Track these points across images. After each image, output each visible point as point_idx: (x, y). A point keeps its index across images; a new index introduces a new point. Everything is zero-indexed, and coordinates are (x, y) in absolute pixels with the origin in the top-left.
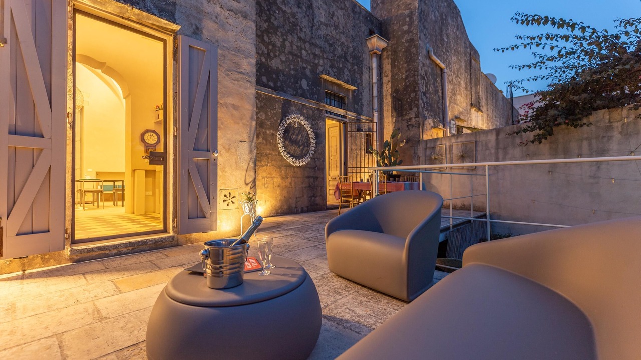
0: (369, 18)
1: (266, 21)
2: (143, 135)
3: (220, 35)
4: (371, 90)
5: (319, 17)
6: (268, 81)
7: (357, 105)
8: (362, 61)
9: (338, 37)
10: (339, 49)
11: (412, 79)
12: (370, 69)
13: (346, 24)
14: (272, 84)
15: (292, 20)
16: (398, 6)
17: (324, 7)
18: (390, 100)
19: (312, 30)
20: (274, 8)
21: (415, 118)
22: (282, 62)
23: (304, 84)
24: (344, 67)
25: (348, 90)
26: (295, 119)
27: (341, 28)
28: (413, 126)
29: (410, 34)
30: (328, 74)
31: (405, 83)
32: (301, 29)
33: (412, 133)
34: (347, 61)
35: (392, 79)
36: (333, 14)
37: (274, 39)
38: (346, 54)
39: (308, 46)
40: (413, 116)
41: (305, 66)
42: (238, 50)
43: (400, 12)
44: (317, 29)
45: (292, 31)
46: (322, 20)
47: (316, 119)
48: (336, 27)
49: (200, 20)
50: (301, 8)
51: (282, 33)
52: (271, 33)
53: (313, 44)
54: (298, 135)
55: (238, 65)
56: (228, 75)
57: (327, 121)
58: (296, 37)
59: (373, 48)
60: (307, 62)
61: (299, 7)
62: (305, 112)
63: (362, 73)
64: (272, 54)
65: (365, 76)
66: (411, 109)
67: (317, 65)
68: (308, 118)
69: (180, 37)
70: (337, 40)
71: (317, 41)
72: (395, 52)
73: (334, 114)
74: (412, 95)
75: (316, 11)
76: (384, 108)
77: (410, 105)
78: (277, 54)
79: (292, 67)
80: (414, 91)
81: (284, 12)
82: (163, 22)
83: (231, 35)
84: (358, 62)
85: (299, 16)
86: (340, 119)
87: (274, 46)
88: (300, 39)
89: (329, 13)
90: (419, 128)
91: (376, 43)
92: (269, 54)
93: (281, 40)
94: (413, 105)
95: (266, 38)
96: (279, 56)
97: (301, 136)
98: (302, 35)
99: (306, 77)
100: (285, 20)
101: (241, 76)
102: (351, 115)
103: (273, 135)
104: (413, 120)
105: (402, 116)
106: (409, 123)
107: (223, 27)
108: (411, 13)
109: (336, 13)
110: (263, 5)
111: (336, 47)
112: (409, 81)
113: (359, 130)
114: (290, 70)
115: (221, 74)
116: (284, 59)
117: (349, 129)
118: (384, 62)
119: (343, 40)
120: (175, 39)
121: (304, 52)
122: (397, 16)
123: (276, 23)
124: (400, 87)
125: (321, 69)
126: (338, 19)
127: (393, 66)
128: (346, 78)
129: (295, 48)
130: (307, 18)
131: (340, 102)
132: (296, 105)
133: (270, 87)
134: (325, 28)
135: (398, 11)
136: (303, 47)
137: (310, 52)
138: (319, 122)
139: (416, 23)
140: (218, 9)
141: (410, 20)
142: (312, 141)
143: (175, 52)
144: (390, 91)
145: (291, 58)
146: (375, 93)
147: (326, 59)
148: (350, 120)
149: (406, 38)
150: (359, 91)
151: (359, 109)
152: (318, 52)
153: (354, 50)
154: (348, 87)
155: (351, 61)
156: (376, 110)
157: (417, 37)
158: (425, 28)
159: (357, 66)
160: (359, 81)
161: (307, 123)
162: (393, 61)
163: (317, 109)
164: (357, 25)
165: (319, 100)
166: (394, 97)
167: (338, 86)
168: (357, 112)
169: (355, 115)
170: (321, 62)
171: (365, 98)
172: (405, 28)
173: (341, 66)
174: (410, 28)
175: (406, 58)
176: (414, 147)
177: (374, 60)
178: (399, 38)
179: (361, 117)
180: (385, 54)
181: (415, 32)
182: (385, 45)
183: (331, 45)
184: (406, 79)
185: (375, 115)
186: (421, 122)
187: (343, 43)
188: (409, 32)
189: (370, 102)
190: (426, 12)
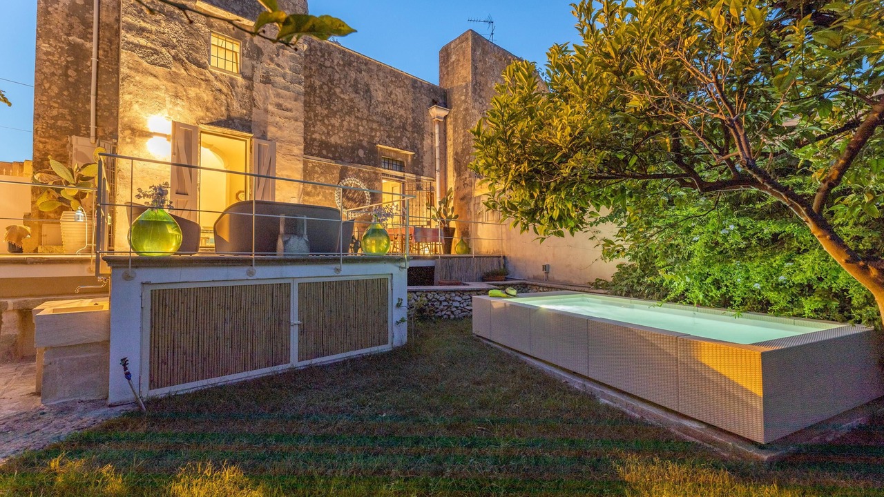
0: (431, 89)
1: (326, 109)
2: (237, 195)
3: (279, 134)
4: (433, 153)
5: (377, 97)
6: (327, 153)
7: (418, 167)
8: (424, 128)
9: (396, 111)
10: (398, 121)
11: (467, 143)
12: (432, 134)
13: (405, 99)
14: (330, 155)
15: (350, 104)
16: (458, 78)
17: (382, 88)
18: (452, 162)
19: (369, 109)
20: (333, 98)
22: (340, 138)
23: (361, 153)
24: (402, 136)
25: (407, 155)
26: (351, 181)
27: (400, 103)
28: (468, 185)
29: (466, 104)
30: (385, 143)
31: (463, 147)
32: (358, 110)
33: (467, 190)
34: (406, 130)
35: (453, 143)
36: (391, 93)
37: (333, 121)
38: (404, 124)
39: (364, 122)
40: (468, 176)
41: (361, 138)
42: (291, 142)
43: (459, 84)
44: (374, 108)
45: (349, 113)
46: (380, 99)
47: (372, 181)
48: (394, 103)
49: (266, 127)
50: (359, 93)
51: (340, 115)
52: (331, 117)
53: (370, 120)
54: (354, 194)
55: (290, 151)
56: (283, 157)
57: (384, 181)
58: (353, 117)
59: (435, 116)
60: (364, 135)
61: (356, 93)
62: (361, 175)
63: (423, 139)
64: (331, 133)
65: (427, 142)
66: (466, 170)
67: (373, 137)
68: (364, 180)
69: (253, 139)
70: (395, 114)
71: (374, 118)
72: (456, 119)
73: (391, 176)
74: (467, 157)
75: (374, 93)
76: (448, 169)
77: (466, 166)
78: (336, 131)
79: (349, 141)
80: (468, 154)
81: (343, 99)
82: (244, 134)
83: (286, 133)
84: (419, 128)
85: (356, 100)
86: (398, 179)
87: (333, 126)
88: (357, 118)
89: (387, 92)
90: (472, 186)
91: (436, 112)
92: (328, 133)
93: (339, 121)
94: (468, 167)
95: (326, 121)
96: (337, 134)
97: (357, 194)
98: (359, 115)
99: (363, 147)
100: (343, 106)
101: (294, 157)
102: (408, 176)
103: (331, 193)
104: (468, 179)
105: (460, 175)
106: (465, 182)
107: (280, 128)
108: (467, 85)
109: (394, 92)
110: (324, 97)
111: (394, 119)
112: (465, 145)
113: (419, 188)
114: (348, 143)
115: (279, 157)
116: (342, 135)
117: (407, 188)
118: (448, 127)
119: (402, 112)
120: (251, 140)
121: (361, 128)
122: (457, 87)
123: (335, 109)
124: (459, 150)
125: (377, 139)
126: (396, 95)
127: (455, 131)
128: (405, 145)
129: (352, 125)
130: (364, 100)
131: (401, 166)
132: (352, 170)
133: (330, 158)
134: (382, 105)
135: (458, 82)
136: (360, 124)
137: (366, 127)
138: (375, 183)
139: (470, 94)
140: (278, 119)
141: (466, 91)
142: (367, 198)
143: (251, 148)
144: (452, 154)
145: (348, 134)
146: (437, 156)
147: (384, 130)
148: (409, 180)
149: (464, 106)
150: (419, 155)
151: (419, 170)
152: (375, 126)
153: (414, 119)
154: (405, 152)
155: (410, 129)
156: (438, 171)
157: (470, 107)
158: (481, 97)
159: (417, 133)
160: (420, 146)
161: (363, 184)
162: (454, 127)
163: (373, 173)
164: (417, 97)
165: (375, 165)
166: (455, 159)
167: (395, 152)
168: (417, 173)
169: (414, 176)
170: (378, 134)
171: (427, 159)
172: (463, 98)
173: (399, 135)
174: (466, 99)
175: (464, 125)
176: (468, 203)
177: (437, 126)
178: (458, 107)
179: (422, 177)
180: (448, 120)
181: (469, 102)
182: (447, 113)
183: (389, 119)
184: (463, 143)
185: (438, 175)
186: (473, 181)
187: (401, 115)
188: (465, 101)
189: (433, 164)
190: (483, 82)
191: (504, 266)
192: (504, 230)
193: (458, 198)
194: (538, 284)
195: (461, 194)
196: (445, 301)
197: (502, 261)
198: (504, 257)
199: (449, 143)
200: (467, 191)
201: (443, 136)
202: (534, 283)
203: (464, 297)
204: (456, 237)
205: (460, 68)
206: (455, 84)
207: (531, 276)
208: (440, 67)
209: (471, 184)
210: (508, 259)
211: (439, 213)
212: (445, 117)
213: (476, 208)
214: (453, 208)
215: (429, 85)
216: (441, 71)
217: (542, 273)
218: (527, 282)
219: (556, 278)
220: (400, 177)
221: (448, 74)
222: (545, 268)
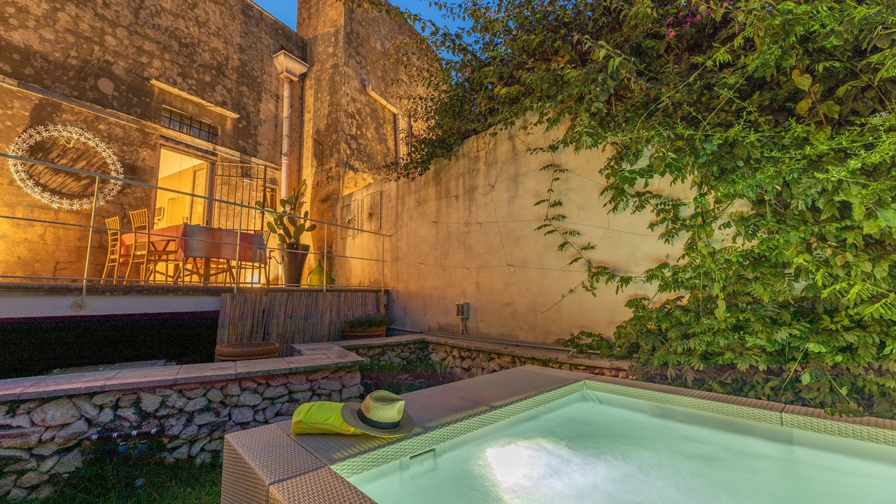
0: (281, 30)
4: (277, 126)
7: (245, 141)
8: (262, 83)
9: (204, 38)
10: (207, 55)
11: (334, 116)
12: (278, 98)
13: (226, 26)
16: (325, 22)
18: (311, 144)
21: (336, 167)
22: (44, 40)
23: (106, 85)
24: (215, 82)
25: (223, 117)
26: (69, 134)
27: (213, 28)
28: (333, 178)
29: (335, 58)
30: (173, 84)
31: (328, 121)
34: (225, 76)
35: (314, 116)
36: (196, 4)
38: (220, 64)
39: (121, 32)
40: (333, 165)
41: (110, 58)
43: (326, 30)
46: (166, 6)
47: (133, 144)
48: (200, 25)
53: (137, 32)
54: (75, 161)
57: (164, 152)
59: (283, 69)
60: (117, 54)
62: (101, 127)
63: (260, 100)
65: (267, 107)
66: (332, 156)
67: (141, 65)
68: (108, 139)
70: (200, 41)
71: (149, 32)
72: (319, 81)
73: (186, 145)
74: (334, 137)
76: (305, 155)
77: (331, 150)
78: (30, 24)
79: (73, 53)
80: (336, 132)
84: (252, 81)
86: (200, 154)
88: (101, 17)
90: (339, 180)
91: (284, 62)
94: (334, 150)
96: (35, 29)
97: (84, 163)
99: (112, 76)
102: (225, 152)
104: (334, 170)
105: (322, 164)
106: (330, 174)
108: (337, 31)
109: (202, 5)
111: (199, 50)
112: (331, 119)
114: (68, 56)
116: (50, 37)
117: (220, 172)
118: (306, 91)
119: (217, 43)
121: (110, 40)
122: (323, 34)
124: (322, 127)
125: (154, 71)
126: (207, 14)
127: (316, 99)
128: (220, 98)
129: (84, 26)
131: (211, 134)
132: (72, 112)
134: (172, 18)
135: (324, 28)
136: (109, 31)
137: (126, 42)
138: (140, 150)
139: (341, 44)
141: (335, 40)
144: (311, 132)
145: (71, 39)
146: (285, 131)
147: (172, 62)
148: (223, 160)
149: (331, 62)
150: (249, 123)
151: (249, 148)
152: (148, 46)
153: (243, 64)
154: (219, 110)
155: (235, 77)
156: (285, 155)
157: (341, 62)
158: (358, 54)
159: (247, 86)
160: (252, 109)
161: (103, 145)
162: (317, 92)
163: (137, 130)
164: (252, 32)
165: (143, 116)
166: (315, 140)
167: (197, 105)
168: (243, 151)
169: (238, 154)
170: (156, 63)
171: (264, 135)
172: (331, 50)
173: (208, 79)
174: (334, 51)
175: (330, 88)
176: (333, 206)
177: (286, 86)
178: (323, 63)
179: (253, 159)
180: (308, 83)
181: (340, 55)
182: (304, 70)
183: (187, 46)
184: (328, 115)
185: (284, 161)
186: (341, 172)
187: (216, 49)
188: (334, 55)
189: (277, 142)
190: (362, 35)
191: (387, 307)
192: (387, 245)
193: (318, 199)
194: (451, 342)
195: (323, 194)
196: (207, 409)
197: (383, 300)
198: (387, 292)
199: (307, 116)
200: (332, 188)
201: (297, 104)
202: (442, 340)
203: (269, 393)
204: (311, 261)
205: (328, 9)
206: (322, 30)
207: (434, 325)
208: (299, 9)
209: (339, 178)
210: (395, 295)
211: (279, 219)
212: (303, 77)
213: (345, 213)
214: (306, 213)
215: (276, 22)
216: (300, 14)
217: (455, 320)
218: (429, 338)
219: (484, 329)
220: (207, 152)
221: (309, 18)
222: (463, 310)
